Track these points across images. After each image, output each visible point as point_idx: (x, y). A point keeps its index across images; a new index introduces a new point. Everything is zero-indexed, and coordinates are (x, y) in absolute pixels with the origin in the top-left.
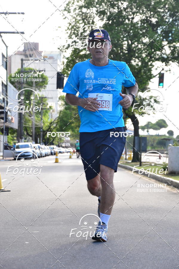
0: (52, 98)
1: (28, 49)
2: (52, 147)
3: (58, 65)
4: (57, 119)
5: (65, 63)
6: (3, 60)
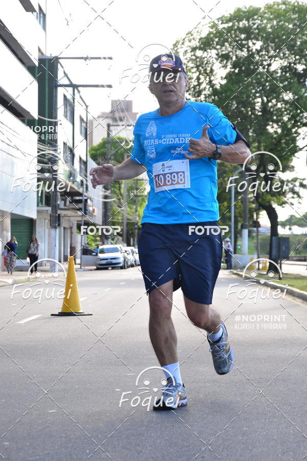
1: (117, 109)
6: (81, 125)
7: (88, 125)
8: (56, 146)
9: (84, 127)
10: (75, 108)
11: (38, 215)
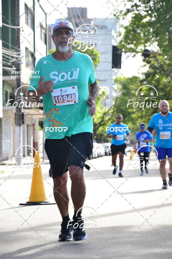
0: (105, 80)
1: (74, 16)
2: (107, 146)
3: (113, 37)
4: (112, 108)
5: (123, 34)
6: (41, 32)
7: (47, 31)
8: (19, 51)
9: (44, 34)
10: (36, 16)
11: (3, 114)
